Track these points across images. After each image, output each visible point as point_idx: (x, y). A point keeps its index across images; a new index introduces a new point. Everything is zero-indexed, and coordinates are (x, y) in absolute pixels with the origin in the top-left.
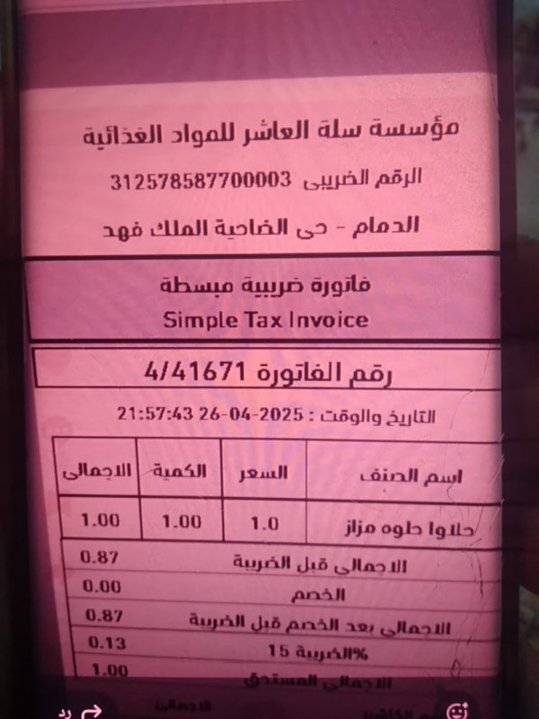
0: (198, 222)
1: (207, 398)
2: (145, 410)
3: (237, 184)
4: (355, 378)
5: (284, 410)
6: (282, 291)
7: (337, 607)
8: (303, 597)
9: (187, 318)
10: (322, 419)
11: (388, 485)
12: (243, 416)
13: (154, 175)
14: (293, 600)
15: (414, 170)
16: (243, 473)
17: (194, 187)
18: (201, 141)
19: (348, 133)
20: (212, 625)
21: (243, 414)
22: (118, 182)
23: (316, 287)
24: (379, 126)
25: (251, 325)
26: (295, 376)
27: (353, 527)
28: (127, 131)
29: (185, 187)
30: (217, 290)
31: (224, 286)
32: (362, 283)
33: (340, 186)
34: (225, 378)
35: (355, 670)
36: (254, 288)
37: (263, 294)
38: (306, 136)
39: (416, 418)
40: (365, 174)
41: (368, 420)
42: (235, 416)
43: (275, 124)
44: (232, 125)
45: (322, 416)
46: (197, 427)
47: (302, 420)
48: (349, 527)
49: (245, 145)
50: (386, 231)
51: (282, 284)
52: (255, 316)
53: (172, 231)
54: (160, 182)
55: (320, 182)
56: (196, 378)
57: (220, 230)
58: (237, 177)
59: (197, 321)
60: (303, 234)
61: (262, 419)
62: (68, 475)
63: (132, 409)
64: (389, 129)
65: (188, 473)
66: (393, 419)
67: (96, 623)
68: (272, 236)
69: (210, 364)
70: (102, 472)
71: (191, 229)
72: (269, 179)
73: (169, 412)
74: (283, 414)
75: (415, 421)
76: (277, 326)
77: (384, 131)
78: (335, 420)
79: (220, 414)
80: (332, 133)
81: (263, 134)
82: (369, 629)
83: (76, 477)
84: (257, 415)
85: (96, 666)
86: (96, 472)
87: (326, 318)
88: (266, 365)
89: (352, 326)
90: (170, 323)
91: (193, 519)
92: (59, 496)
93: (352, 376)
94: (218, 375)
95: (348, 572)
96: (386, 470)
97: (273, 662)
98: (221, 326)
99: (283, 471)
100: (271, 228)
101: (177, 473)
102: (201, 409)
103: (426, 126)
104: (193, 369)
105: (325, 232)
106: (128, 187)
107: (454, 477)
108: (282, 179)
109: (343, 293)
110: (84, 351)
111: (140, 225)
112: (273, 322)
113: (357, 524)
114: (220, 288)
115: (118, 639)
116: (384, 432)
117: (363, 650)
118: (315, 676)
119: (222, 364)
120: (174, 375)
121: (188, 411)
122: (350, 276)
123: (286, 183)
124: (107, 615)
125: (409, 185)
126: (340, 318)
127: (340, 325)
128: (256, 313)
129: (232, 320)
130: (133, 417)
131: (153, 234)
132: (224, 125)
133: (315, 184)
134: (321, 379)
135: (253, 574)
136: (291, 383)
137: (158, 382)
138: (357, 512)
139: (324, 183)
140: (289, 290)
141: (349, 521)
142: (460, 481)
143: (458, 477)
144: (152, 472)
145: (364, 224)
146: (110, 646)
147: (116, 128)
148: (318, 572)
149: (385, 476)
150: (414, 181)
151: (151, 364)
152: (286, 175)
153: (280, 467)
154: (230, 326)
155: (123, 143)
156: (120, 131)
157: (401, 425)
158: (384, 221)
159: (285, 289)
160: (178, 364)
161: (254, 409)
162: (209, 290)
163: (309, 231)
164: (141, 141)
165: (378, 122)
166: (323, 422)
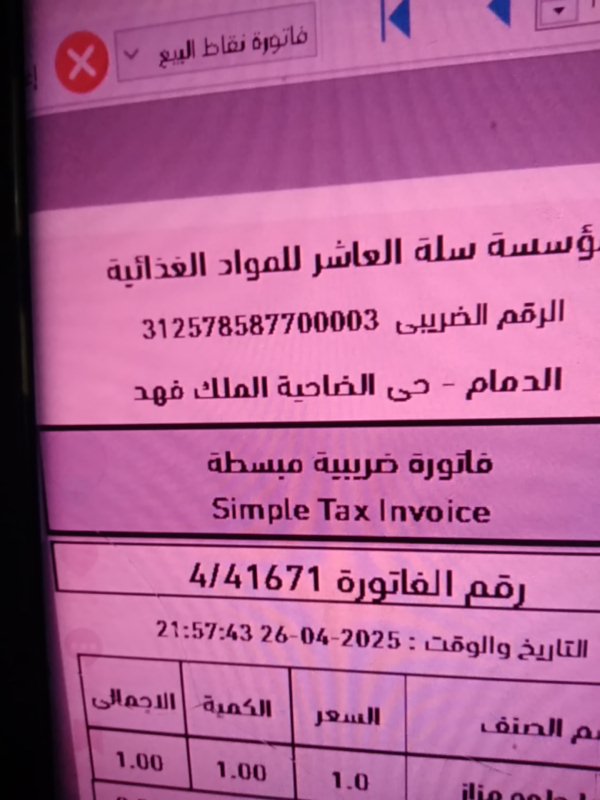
0: (255, 380)
1: (271, 614)
2: (191, 626)
3: (305, 328)
4: (473, 593)
5: (375, 633)
6: (369, 472)
9: (242, 507)
10: (427, 648)
11: (520, 739)
12: (319, 640)
13: (197, 318)
15: (553, 303)
16: (320, 714)
17: (248, 334)
18: (257, 272)
19: (457, 254)
21: (319, 636)
22: (152, 328)
23: (416, 466)
24: (501, 243)
25: (327, 517)
26: (389, 587)
27: (470, 794)
28: (161, 262)
29: (238, 333)
30: (281, 469)
31: (291, 464)
32: (480, 462)
33: (447, 328)
34: (293, 587)
36: (331, 467)
37: (342, 475)
38: (398, 260)
39: (560, 650)
40: (482, 310)
41: (492, 651)
42: (308, 640)
43: (355, 245)
44: (297, 249)
45: (427, 644)
46: (257, 651)
47: (400, 648)
48: (465, 792)
49: (315, 275)
50: (513, 389)
51: (368, 462)
52: (333, 506)
53: (221, 391)
54: (204, 327)
55: (418, 323)
56: (255, 586)
57: (284, 389)
58: (305, 319)
59: (256, 511)
60: (395, 394)
61: (345, 644)
62: (98, 703)
63: (175, 624)
64: (515, 247)
65: (247, 710)
66: (528, 650)
68: (353, 397)
69: (273, 568)
70: (139, 702)
71: (246, 390)
72: (348, 320)
73: (221, 629)
74: (373, 639)
75: (559, 654)
76: (362, 519)
77: (508, 250)
78: (445, 649)
79: (288, 636)
80: (434, 254)
83: (108, 706)
84: (337, 639)
86: (131, 701)
87: (431, 508)
88: (348, 572)
89: (467, 521)
90: (221, 513)
91: (256, 768)
92: (89, 728)
93: (468, 590)
94: (284, 583)
96: (516, 719)
98: (287, 517)
99: (374, 715)
100: (351, 387)
101: (234, 709)
102: (263, 628)
103: (569, 240)
104: (251, 573)
105: (426, 391)
106: (165, 336)
108: (366, 320)
109: (454, 475)
110: (112, 547)
111: (180, 385)
112: (357, 513)
113: (477, 789)
114: (286, 467)
116: (514, 668)
119: (289, 568)
120: (227, 581)
121: (246, 629)
122: (464, 452)
123: (371, 325)
125: (546, 324)
126: (450, 509)
127: (450, 519)
128: (334, 500)
129: (301, 509)
130: (177, 635)
131: (197, 396)
132: (286, 250)
133: (411, 326)
134: (425, 592)
136: (383, 597)
137: (207, 591)
138: (476, 774)
139: (424, 325)
140: (379, 470)
141: (465, 785)
144: (202, 707)
145: (482, 379)
147: (147, 259)
150: (553, 319)
151: (197, 566)
152: (371, 315)
153: (370, 710)
154: (299, 518)
155: (157, 278)
156: (152, 262)
157: (539, 659)
158: (510, 375)
159: (373, 468)
160: (232, 567)
161: (334, 631)
162: (271, 470)
163: (404, 389)
164: (180, 274)
165: (500, 237)
166: (429, 652)
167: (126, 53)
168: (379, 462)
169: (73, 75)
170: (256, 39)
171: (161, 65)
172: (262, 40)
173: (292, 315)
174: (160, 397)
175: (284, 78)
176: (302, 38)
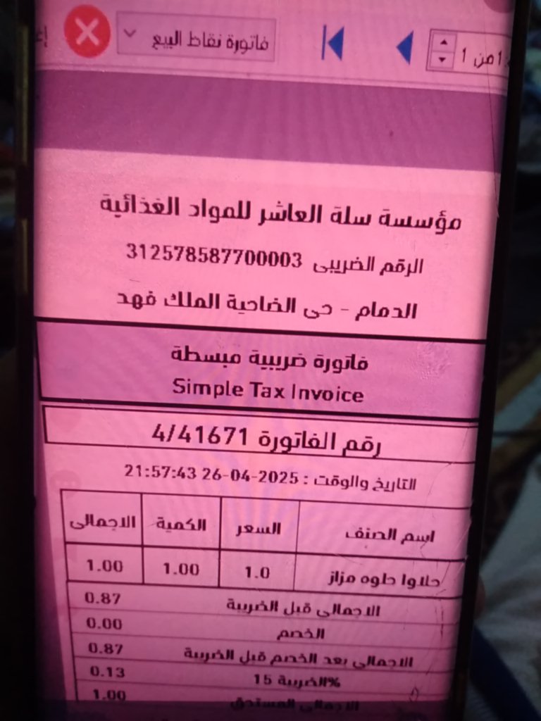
0: (211, 295)
1: (211, 461)
2: (151, 469)
3: (250, 261)
4: (348, 448)
5: (282, 473)
6: (287, 365)
7: (317, 644)
8: (287, 635)
9: (195, 385)
10: (315, 483)
11: (370, 542)
12: (243, 478)
13: (170, 246)
14: (279, 638)
15: (417, 260)
16: (240, 528)
17: (208, 261)
18: (218, 217)
19: (359, 221)
20: (205, 658)
21: (244, 475)
22: (134, 250)
23: (318, 363)
24: (388, 217)
25: (256, 395)
26: (294, 443)
27: (336, 577)
28: (144, 201)
29: (200, 260)
30: (225, 361)
31: (233, 358)
32: (361, 362)
33: (347, 271)
34: (228, 442)
35: (327, 695)
36: (261, 361)
37: (268, 367)
38: (319, 220)
39: (399, 485)
40: (371, 261)
41: (357, 485)
42: (235, 477)
43: (290, 206)
44: (249, 204)
45: (316, 481)
46: (199, 486)
47: (297, 483)
48: (332, 577)
49: (260, 224)
50: (386, 316)
51: (287, 359)
52: (260, 387)
53: (185, 302)
54: (175, 253)
55: (328, 266)
56: (201, 441)
57: (231, 304)
58: (250, 255)
59: (205, 389)
60: (309, 313)
61: (261, 480)
62: (75, 525)
63: (139, 467)
64: (396, 220)
65: (189, 527)
66: (379, 485)
67: (98, 655)
68: (280, 313)
69: (215, 429)
70: (108, 523)
71: (204, 302)
72: (281, 259)
73: (174, 471)
74: (280, 477)
75: (398, 487)
76: (279, 397)
77: (392, 222)
78: (327, 484)
79: (222, 475)
80: (343, 219)
81: (278, 215)
82: (343, 662)
83: (83, 527)
84: (256, 477)
85: (96, 692)
86: (102, 523)
87: (326, 392)
88: (267, 432)
89: (349, 401)
90: (179, 389)
91: (192, 567)
92: (66, 543)
93: (345, 446)
94: (221, 439)
95: (328, 614)
96: (368, 529)
97: (257, 689)
98: (227, 394)
99: (277, 528)
100: (280, 306)
101: (179, 526)
102: (204, 470)
103: (431, 220)
104: (198, 432)
105: (330, 313)
106: (144, 257)
107: (428, 537)
108: (294, 260)
109: (343, 370)
110: (94, 411)
111: (154, 295)
112: (276, 393)
113: (340, 575)
114: (229, 359)
115: (117, 669)
116: (370, 496)
117: (337, 679)
118: (293, 700)
119: (226, 429)
120: (181, 437)
121: (192, 471)
122: (351, 355)
123: (296, 263)
124: (108, 648)
125: (411, 274)
126: (338, 393)
127: (338, 399)
128: (261, 384)
129: (238, 389)
130: (140, 475)
131: (166, 304)
132: (241, 203)
133: (324, 267)
134: (317, 447)
135: (243, 616)
136: (289, 449)
137: (165, 444)
138: (340, 565)
139: (332, 267)
140: (293, 364)
141: (333, 572)
142: (432, 540)
143: (431, 538)
144: (155, 526)
145: (367, 308)
146: (110, 675)
147: (134, 197)
148: (302, 615)
149: (368, 534)
150: (415, 271)
151: (159, 426)
152: (297, 257)
153: (274, 524)
154: (236, 395)
155: (141, 213)
156: (137, 200)
157: (385, 491)
158: (385, 306)
159: (289, 363)
160: (185, 428)
161: (254, 472)
162: (218, 361)
163: (316, 311)
164: (159, 212)
165: (388, 212)
166: (316, 486)
167: (126, 31)
168: (294, 359)
169: (79, 41)
170: (230, 40)
171: (154, 46)
172: (234, 42)
173: (241, 251)
174: (137, 303)
175: (248, 74)
176: (264, 46)
